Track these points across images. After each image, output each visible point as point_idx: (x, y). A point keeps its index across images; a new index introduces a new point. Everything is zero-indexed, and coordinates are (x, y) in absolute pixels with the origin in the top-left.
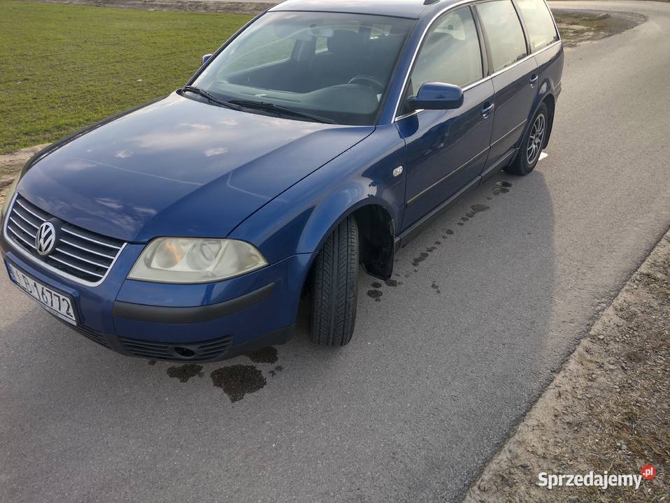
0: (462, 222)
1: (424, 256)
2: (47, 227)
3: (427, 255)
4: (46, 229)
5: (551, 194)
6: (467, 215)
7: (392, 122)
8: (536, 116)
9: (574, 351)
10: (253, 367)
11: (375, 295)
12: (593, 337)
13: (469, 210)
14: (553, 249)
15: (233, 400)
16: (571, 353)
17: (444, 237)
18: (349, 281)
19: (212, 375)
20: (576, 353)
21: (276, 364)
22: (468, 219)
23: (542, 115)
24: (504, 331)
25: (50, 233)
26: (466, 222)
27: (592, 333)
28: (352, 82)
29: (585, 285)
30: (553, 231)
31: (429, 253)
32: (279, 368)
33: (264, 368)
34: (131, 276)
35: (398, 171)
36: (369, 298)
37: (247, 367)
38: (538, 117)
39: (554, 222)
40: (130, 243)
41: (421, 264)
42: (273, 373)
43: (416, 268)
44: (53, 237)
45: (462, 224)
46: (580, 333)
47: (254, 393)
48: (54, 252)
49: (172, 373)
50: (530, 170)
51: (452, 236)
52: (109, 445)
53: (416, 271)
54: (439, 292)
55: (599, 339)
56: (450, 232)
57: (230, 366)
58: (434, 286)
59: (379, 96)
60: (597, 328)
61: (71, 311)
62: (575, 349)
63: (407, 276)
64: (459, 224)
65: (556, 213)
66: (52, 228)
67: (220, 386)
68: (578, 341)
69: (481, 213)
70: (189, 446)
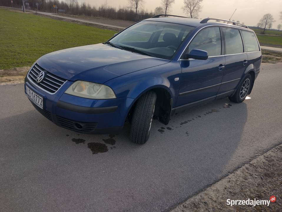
0: (206, 114)
1: (186, 122)
2: (42, 73)
3: (187, 122)
4: (41, 74)
5: (248, 112)
6: (209, 112)
7: (178, 60)
8: (246, 78)
9: (241, 167)
10: (105, 145)
11: (161, 131)
12: (251, 164)
13: (210, 111)
14: (243, 130)
15: (94, 153)
16: (239, 168)
17: (196, 118)
18: (148, 114)
19: (88, 144)
20: (241, 168)
21: (114, 146)
22: (208, 114)
23: (249, 79)
24: (212, 154)
25: (43, 75)
26: (207, 115)
27: (251, 163)
28: (168, 47)
29: (253, 145)
30: (245, 124)
31: (188, 122)
32: (115, 147)
33: (109, 146)
34: (66, 92)
35: (177, 79)
36: (159, 132)
37: (102, 144)
38: (247, 79)
39: (246, 121)
40: (68, 80)
41: (184, 125)
42: (112, 148)
43: (181, 126)
44: (43, 77)
45: (205, 115)
46: (245, 162)
47: (102, 153)
48: (42, 82)
49: (74, 140)
50: (241, 101)
51: (200, 118)
52: (42, 158)
53: (181, 127)
54: (188, 135)
55: (254, 165)
56: (200, 117)
57: (96, 142)
58: (187, 133)
59: (175, 51)
60: (254, 161)
61: (42, 103)
62: (242, 167)
63: (176, 128)
64: (204, 114)
65: (248, 118)
66: (44, 73)
67: (90, 148)
68: (244, 164)
69: (215, 113)
70: (72, 164)
